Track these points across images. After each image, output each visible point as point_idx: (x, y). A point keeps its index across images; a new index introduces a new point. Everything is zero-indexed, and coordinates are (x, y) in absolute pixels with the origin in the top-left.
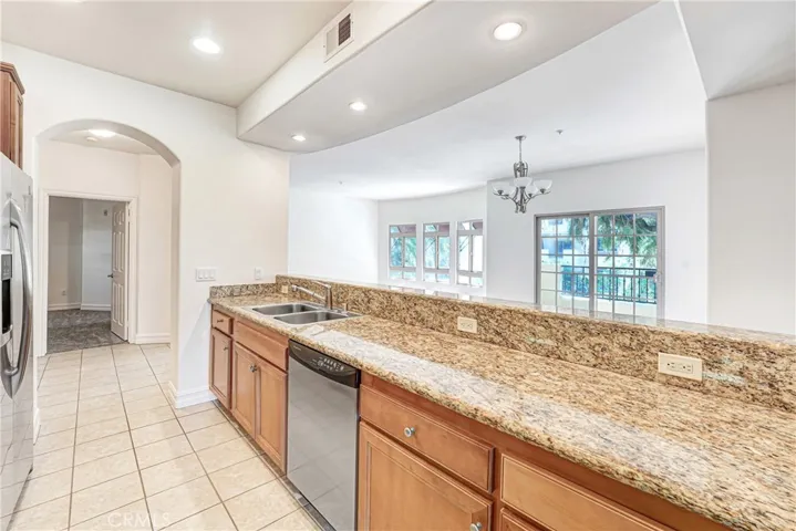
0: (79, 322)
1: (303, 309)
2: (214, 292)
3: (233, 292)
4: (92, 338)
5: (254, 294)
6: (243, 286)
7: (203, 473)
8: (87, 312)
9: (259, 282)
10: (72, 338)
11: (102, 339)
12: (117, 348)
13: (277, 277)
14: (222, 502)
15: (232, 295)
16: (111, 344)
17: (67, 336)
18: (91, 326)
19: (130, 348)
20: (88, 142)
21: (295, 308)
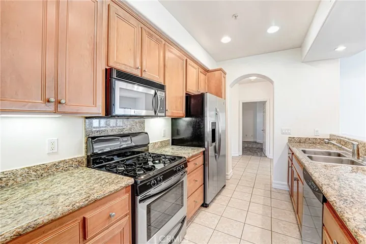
0: (254, 146)
1: (339, 155)
2: (291, 140)
3: (300, 141)
4: (256, 153)
5: (314, 143)
6: (307, 138)
7: (270, 216)
8: (258, 143)
9: (318, 137)
10: (251, 152)
11: (259, 154)
12: (262, 158)
13: (330, 135)
14: (271, 231)
15: (300, 142)
16: (261, 156)
17: (249, 150)
18: (257, 148)
19: (266, 159)
20: (251, 82)
21: (332, 154)
